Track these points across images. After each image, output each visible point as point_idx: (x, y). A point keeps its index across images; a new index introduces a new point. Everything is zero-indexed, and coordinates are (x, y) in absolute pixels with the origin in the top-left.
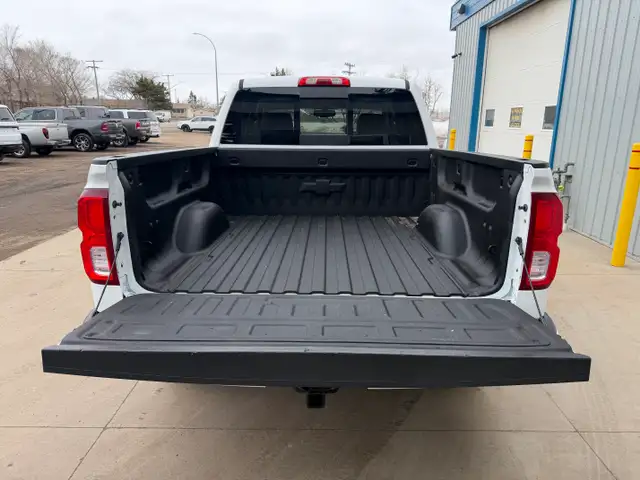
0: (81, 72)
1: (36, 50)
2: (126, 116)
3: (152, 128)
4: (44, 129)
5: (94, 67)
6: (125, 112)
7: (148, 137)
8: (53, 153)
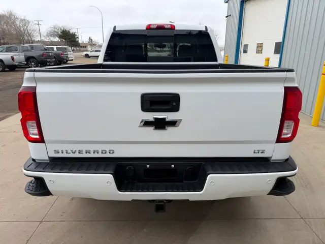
0: (32, 27)
1: (7, 15)
2: (55, 50)
3: (69, 56)
4: (12, 57)
5: (38, 24)
6: (55, 47)
7: (67, 61)
8: (17, 69)
